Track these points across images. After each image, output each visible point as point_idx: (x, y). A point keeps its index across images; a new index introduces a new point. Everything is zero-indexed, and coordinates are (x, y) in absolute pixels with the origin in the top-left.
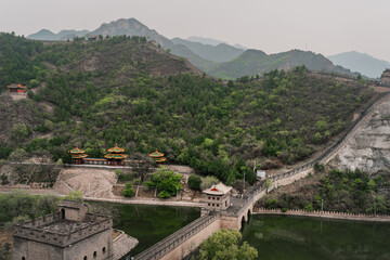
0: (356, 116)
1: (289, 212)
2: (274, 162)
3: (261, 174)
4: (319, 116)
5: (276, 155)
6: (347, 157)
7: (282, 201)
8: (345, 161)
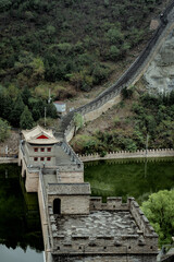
0: (155, 24)
1: (109, 156)
2: (69, 89)
3: (61, 107)
4: (106, 23)
5: (67, 79)
6: (155, 78)
7: (99, 142)
8: (153, 83)
